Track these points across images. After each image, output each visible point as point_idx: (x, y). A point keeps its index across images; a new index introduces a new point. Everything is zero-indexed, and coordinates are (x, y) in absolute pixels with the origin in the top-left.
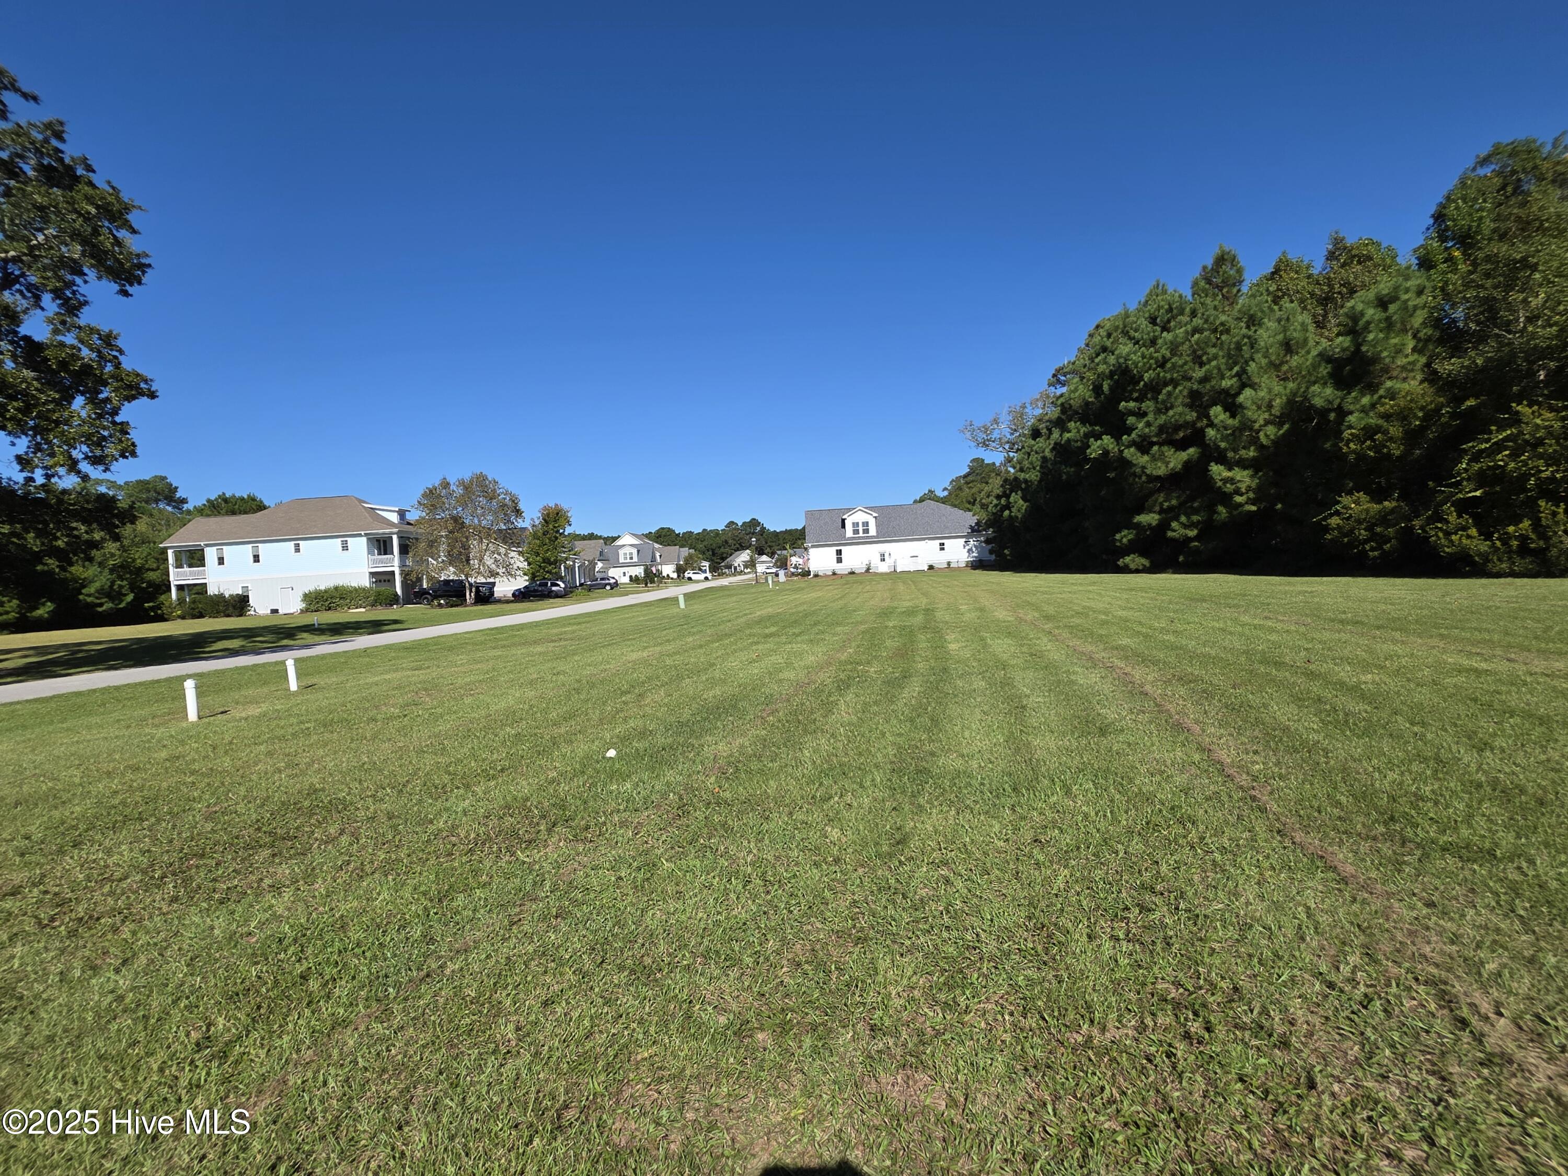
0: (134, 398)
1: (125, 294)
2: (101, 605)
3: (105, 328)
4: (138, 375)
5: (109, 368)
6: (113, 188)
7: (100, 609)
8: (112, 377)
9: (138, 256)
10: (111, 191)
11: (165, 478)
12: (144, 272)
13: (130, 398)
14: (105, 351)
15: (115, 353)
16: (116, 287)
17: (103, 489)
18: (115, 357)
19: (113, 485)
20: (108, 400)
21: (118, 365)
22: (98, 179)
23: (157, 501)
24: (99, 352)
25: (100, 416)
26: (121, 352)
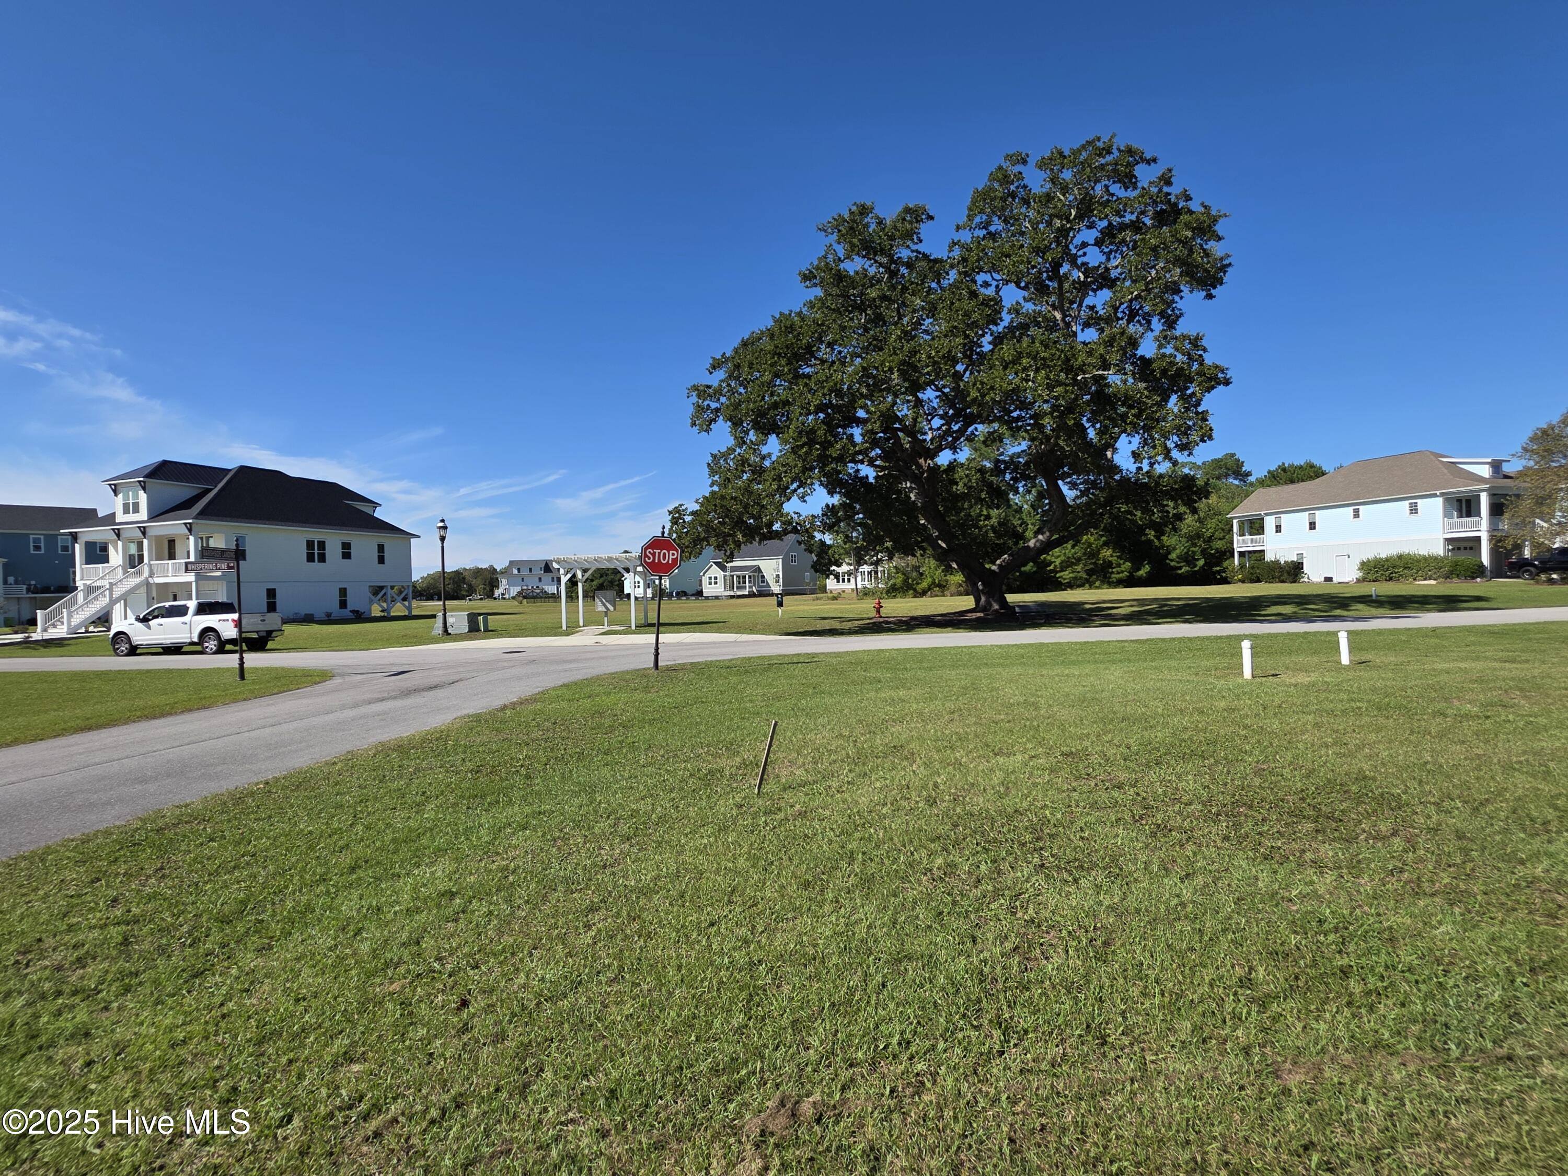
0: (1213, 388)
1: (1210, 297)
2: (1180, 568)
3: (1193, 333)
4: (1217, 367)
5: (1195, 366)
6: (1205, 207)
7: (1180, 572)
8: (1197, 374)
9: (1221, 259)
10: (1203, 210)
11: (1233, 455)
12: (1225, 273)
13: (1210, 389)
14: (1192, 353)
15: (1200, 352)
16: (1204, 293)
17: (1186, 471)
18: (1201, 356)
19: (1194, 466)
20: (1193, 394)
21: (1201, 364)
22: (1195, 206)
23: (1227, 476)
24: (1189, 354)
25: (1187, 409)
26: (1205, 350)
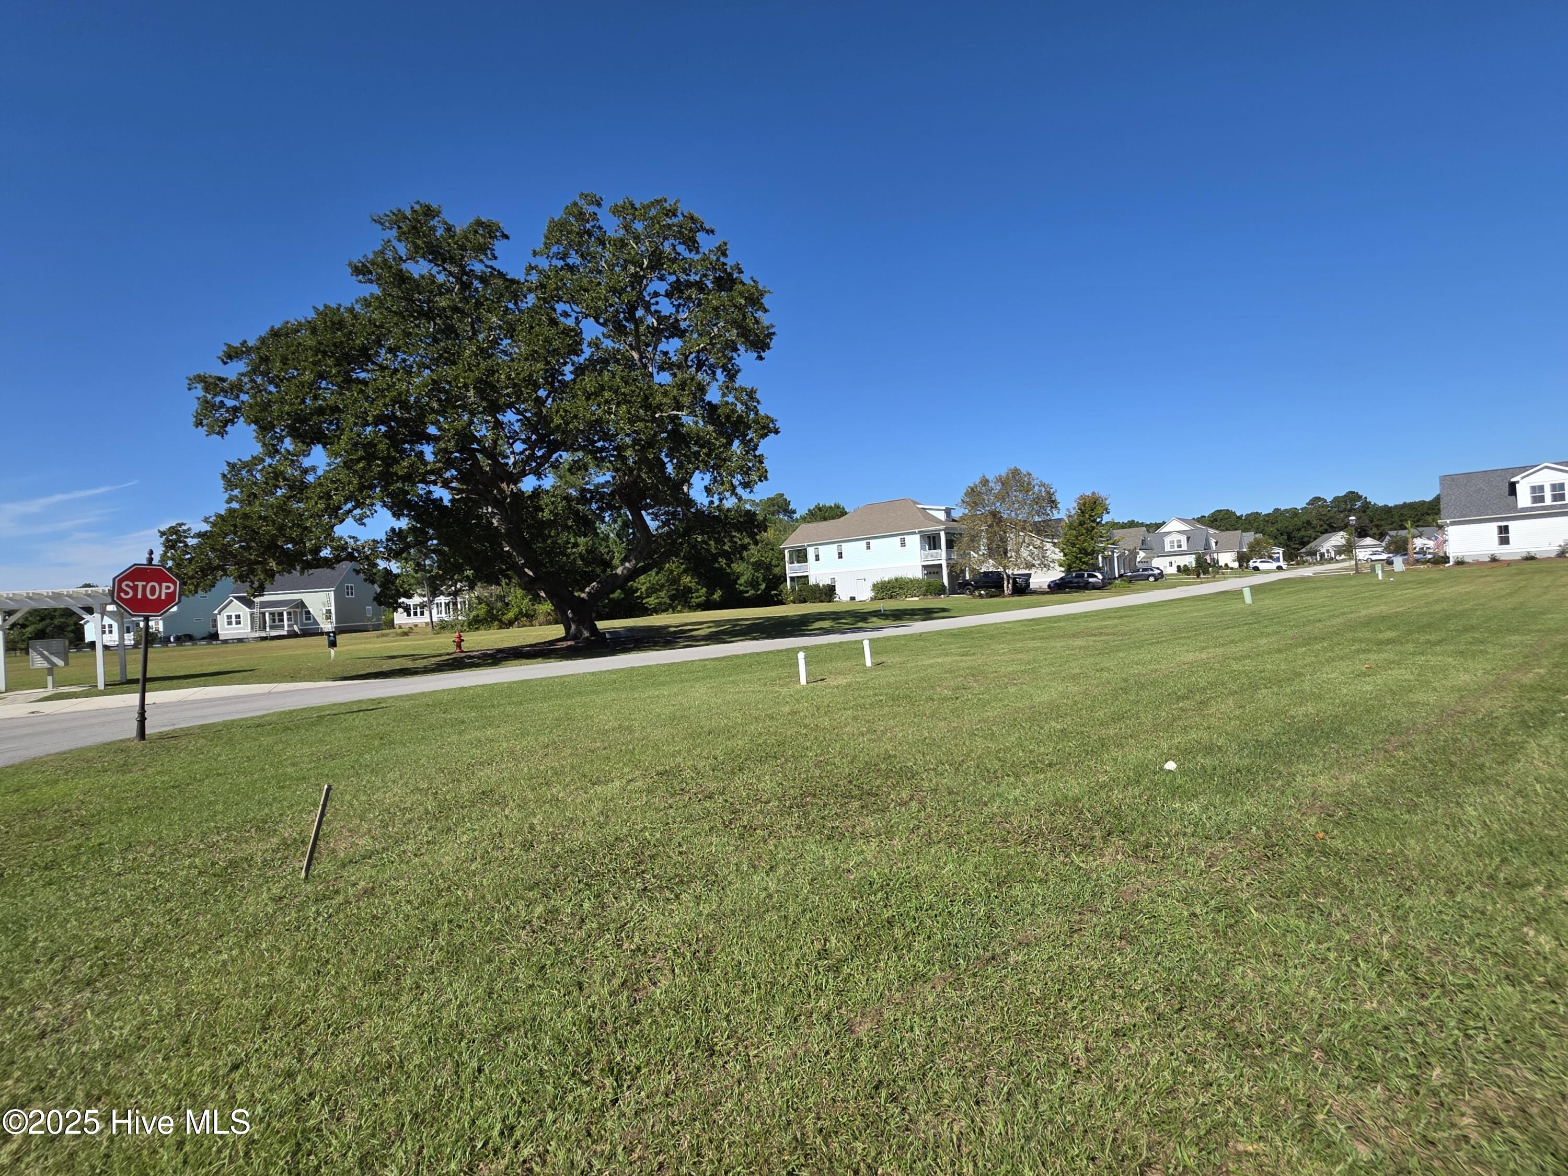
0: (766, 435)
1: (760, 358)
2: (747, 592)
3: (749, 386)
4: (768, 417)
5: (752, 416)
6: (754, 281)
7: (746, 595)
8: (754, 422)
9: (768, 327)
10: (752, 283)
11: (783, 495)
12: (771, 339)
13: (764, 436)
14: (749, 403)
15: (755, 404)
16: (756, 355)
17: (748, 507)
18: (755, 407)
19: (753, 503)
20: (751, 439)
21: (757, 413)
22: (745, 278)
23: (779, 512)
24: (746, 405)
25: (747, 452)
26: (758, 402)
